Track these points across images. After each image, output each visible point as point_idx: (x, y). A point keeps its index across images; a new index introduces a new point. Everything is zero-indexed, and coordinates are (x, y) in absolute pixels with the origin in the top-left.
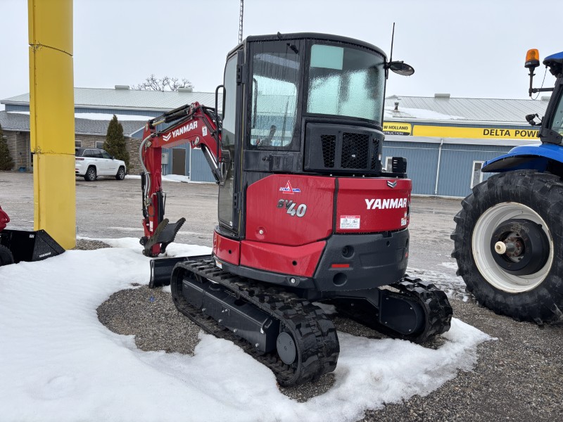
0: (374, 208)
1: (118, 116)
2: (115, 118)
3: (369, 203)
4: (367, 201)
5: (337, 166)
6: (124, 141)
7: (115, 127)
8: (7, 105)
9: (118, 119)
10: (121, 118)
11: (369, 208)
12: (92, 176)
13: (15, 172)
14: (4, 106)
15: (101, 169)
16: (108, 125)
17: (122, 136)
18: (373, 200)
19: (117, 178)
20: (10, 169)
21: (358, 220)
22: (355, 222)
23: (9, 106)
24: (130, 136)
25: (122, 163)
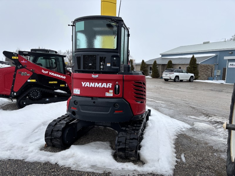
0: (86, 86)
1: (194, 55)
2: (193, 56)
3: (83, 84)
4: (82, 83)
5: (82, 69)
6: (196, 65)
7: (193, 60)
8: (162, 55)
9: (195, 57)
10: (196, 56)
11: (83, 86)
12: (177, 80)
13: (160, 78)
14: (161, 55)
15: (181, 77)
16: (190, 59)
17: (196, 63)
18: (85, 83)
19: (190, 81)
20: (158, 78)
21: (79, 90)
22: (78, 91)
23: (163, 55)
24: (199, 63)
25: (193, 75)
